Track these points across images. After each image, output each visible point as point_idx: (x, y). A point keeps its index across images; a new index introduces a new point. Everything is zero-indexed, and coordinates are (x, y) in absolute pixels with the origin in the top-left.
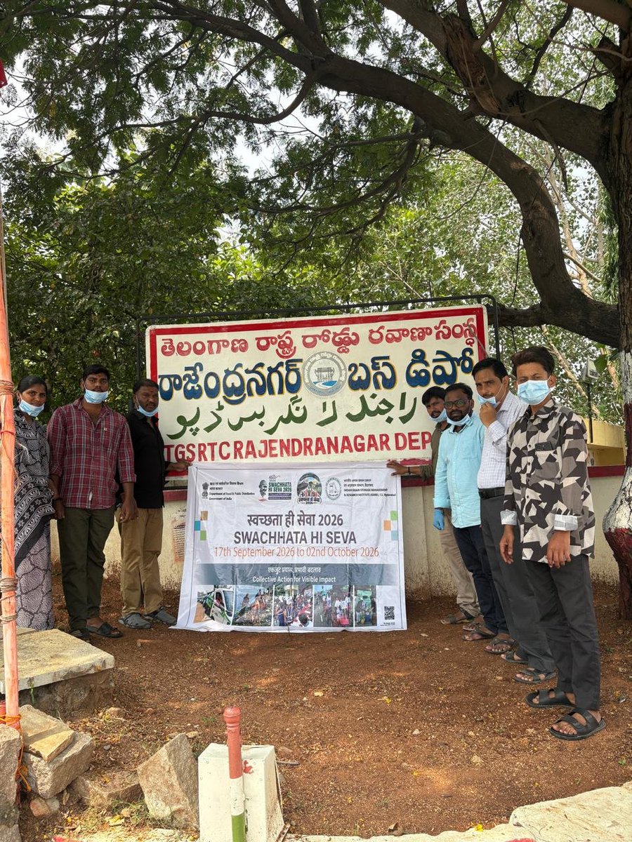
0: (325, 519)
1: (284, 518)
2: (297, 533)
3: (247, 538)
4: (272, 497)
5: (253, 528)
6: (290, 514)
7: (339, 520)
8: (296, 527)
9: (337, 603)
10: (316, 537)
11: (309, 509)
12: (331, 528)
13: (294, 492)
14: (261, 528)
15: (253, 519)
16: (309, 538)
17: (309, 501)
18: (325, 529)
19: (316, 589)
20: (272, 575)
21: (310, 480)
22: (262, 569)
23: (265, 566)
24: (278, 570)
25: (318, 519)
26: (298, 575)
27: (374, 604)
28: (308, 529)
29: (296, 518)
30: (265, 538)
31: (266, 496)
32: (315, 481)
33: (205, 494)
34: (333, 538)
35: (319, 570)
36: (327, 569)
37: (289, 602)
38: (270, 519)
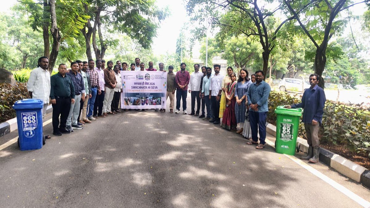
0: (151, 84)
1: (142, 83)
2: (145, 87)
3: (134, 87)
4: (139, 79)
5: (135, 85)
6: (143, 83)
7: (154, 84)
8: (145, 85)
9: (154, 100)
10: (149, 87)
11: (147, 82)
12: (153, 86)
13: (144, 78)
14: (137, 85)
15: (135, 84)
16: (147, 87)
17: (147, 80)
18: (151, 86)
19: (149, 98)
20: (140, 95)
21: (148, 75)
22: (138, 94)
23: (139, 93)
24: (141, 94)
25: (149, 84)
26: (145, 95)
27: (161, 101)
28: (147, 86)
29: (145, 83)
30: (138, 87)
31: (138, 79)
32: (149, 75)
33: (124, 78)
34: (153, 88)
35: (150, 94)
36: (151, 94)
37: (144, 100)
38: (139, 84)
